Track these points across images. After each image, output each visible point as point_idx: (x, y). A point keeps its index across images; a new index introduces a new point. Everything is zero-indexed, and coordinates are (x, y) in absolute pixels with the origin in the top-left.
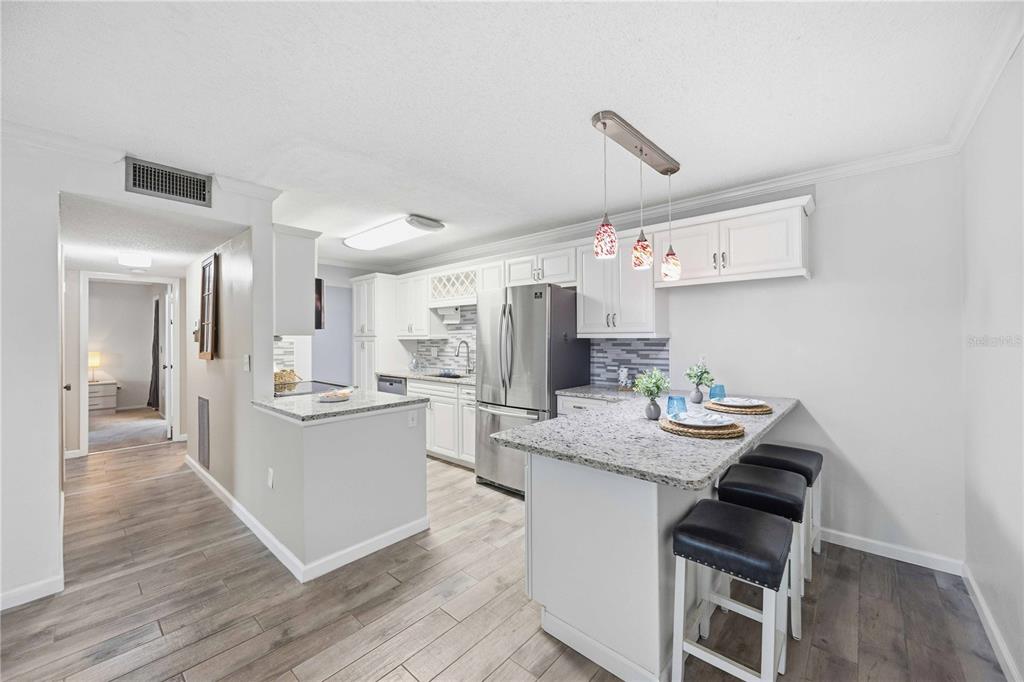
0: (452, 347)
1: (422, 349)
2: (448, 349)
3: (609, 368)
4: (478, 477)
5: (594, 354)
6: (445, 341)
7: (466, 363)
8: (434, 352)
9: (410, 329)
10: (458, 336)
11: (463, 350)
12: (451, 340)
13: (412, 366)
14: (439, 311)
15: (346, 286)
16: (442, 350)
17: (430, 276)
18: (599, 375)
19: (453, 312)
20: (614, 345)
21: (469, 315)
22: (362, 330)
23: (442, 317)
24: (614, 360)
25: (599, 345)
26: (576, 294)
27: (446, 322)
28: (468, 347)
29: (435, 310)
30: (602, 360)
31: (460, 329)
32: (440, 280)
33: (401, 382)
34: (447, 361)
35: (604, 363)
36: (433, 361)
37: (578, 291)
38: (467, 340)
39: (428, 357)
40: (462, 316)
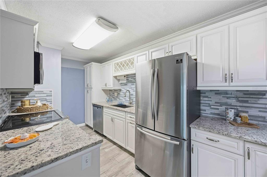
0: (123, 93)
1: (111, 93)
2: (121, 93)
3: (212, 107)
4: (136, 165)
5: (202, 99)
6: (120, 90)
7: (129, 100)
8: (116, 94)
9: (106, 85)
10: (126, 88)
11: (128, 94)
12: (122, 90)
13: (107, 100)
14: (117, 77)
15: (83, 69)
16: (119, 94)
17: (114, 62)
18: (205, 110)
19: (123, 78)
20: (216, 94)
21: (130, 79)
22: (88, 86)
23: (119, 80)
24: (216, 103)
25: (205, 93)
26: (196, 63)
27: (120, 82)
28: (130, 93)
29: (115, 77)
30: (207, 102)
31: (126, 85)
32: (118, 64)
33: (101, 108)
34: (121, 98)
35: (209, 104)
36: (115, 98)
37: (198, 61)
38: (129, 90)
39: (114, 96)
40: (127, 80)
